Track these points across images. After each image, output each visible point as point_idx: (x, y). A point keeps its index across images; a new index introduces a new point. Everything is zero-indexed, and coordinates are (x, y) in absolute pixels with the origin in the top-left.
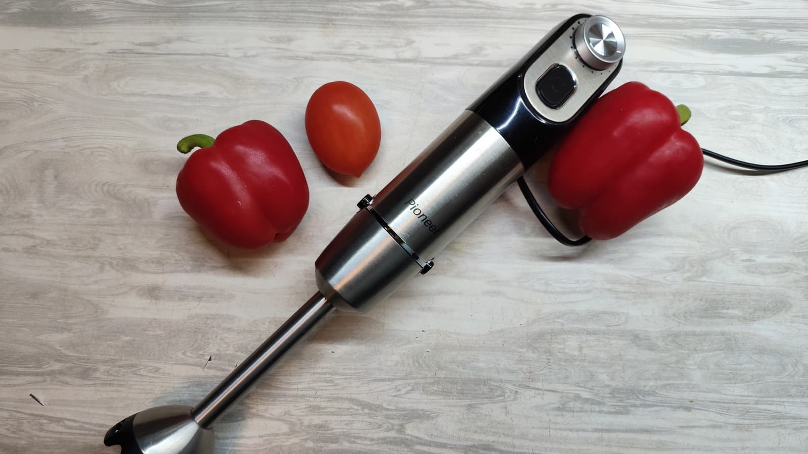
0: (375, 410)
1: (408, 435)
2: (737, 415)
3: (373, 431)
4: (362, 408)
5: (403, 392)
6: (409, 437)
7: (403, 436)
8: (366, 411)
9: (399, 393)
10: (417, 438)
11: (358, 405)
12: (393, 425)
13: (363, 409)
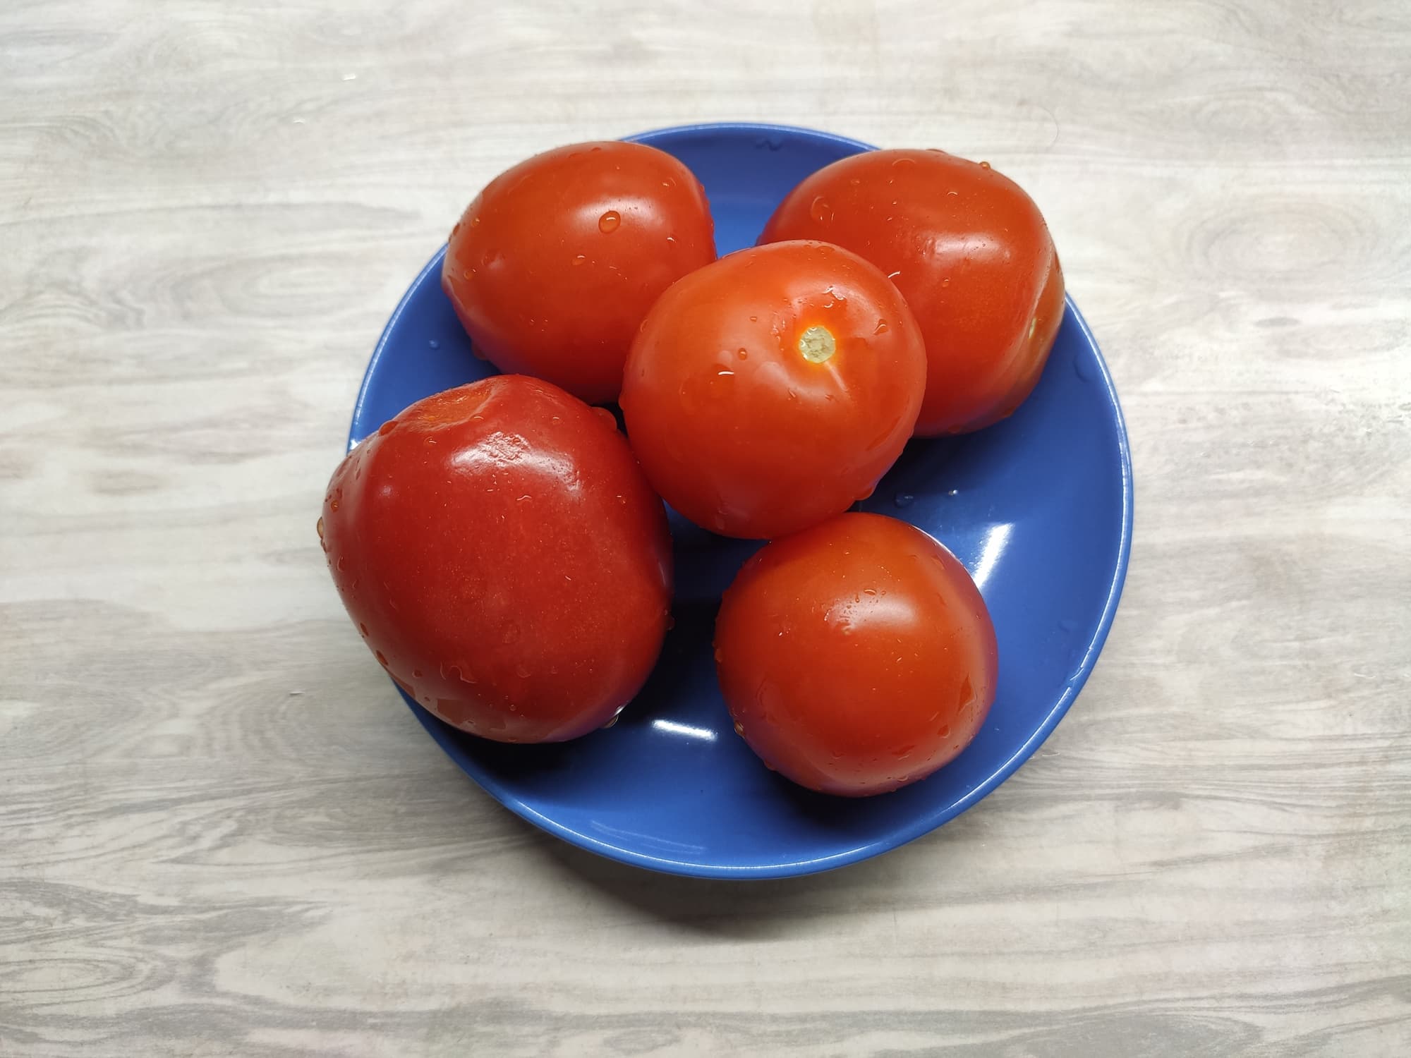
0: (111, 917)
1: (225, 994)
2: (1333, 804)
3: (101, 991)
4: (66, 913)
5: (206, 842)
6: (227, 1002)
7: (205, 1000)
8: (79, 922)
9: (190, 849)
10: (257, 1001)
11: (51, 905)
12: (172, 963)
13: (67, 916)
